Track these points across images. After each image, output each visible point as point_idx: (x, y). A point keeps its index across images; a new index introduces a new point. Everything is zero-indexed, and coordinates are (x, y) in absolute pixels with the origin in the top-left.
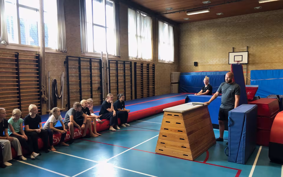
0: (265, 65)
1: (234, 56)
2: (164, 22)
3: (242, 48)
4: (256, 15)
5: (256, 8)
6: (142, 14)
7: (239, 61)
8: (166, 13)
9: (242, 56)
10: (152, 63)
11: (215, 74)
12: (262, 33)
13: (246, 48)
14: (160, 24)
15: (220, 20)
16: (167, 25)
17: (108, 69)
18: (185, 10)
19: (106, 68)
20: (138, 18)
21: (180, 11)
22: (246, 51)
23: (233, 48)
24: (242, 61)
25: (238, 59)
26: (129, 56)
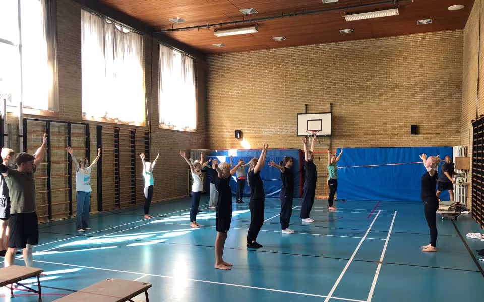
0: (363, 139)
1: (308, 121)
2: (173, 49)
3: (321, 107)
4: (345, 45)
5: (343, 30)
6: (119, 27)
7: (315, 131)
8: (173, 30)
9: (321, 120)
10: (143, 130)
11: (273, 154)
12: (355, 78)
13: (328, 106)
14: (164, 51)
15: (282, 51)
16: (180, 55)
17: (21, 139)
18: (209, 25)
19: (15, 137)
20: (109, 35)
21: (199, 26)
22: (329, 111)
23: (306, 105)
24: (321, 130)
25: (315, 126)
26: (83, 111)
